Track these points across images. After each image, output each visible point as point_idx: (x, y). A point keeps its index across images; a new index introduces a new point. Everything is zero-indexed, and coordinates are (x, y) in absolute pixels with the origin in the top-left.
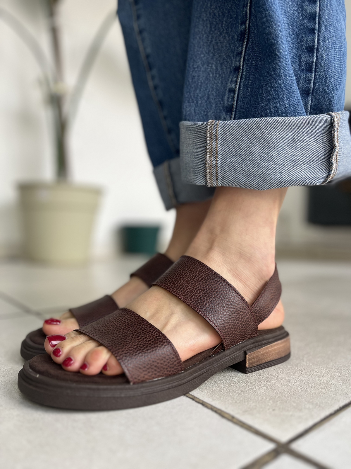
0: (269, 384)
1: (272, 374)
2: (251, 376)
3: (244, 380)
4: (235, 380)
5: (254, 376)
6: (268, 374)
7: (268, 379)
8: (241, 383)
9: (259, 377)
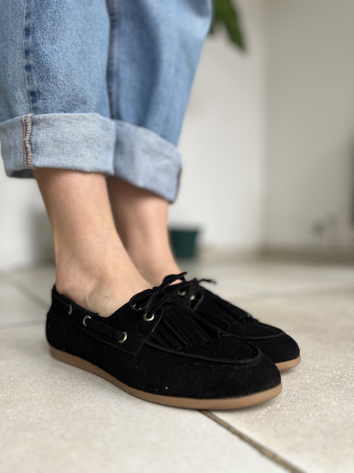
0: (318, 413)
1: (322, 401)
2: (297, 402)
3: (289, 407)
4: (278, 406)
5: (300, 403)
6: (318, 400)
7: (317, 407)
8: (285, 411)
9: (306, 403)
